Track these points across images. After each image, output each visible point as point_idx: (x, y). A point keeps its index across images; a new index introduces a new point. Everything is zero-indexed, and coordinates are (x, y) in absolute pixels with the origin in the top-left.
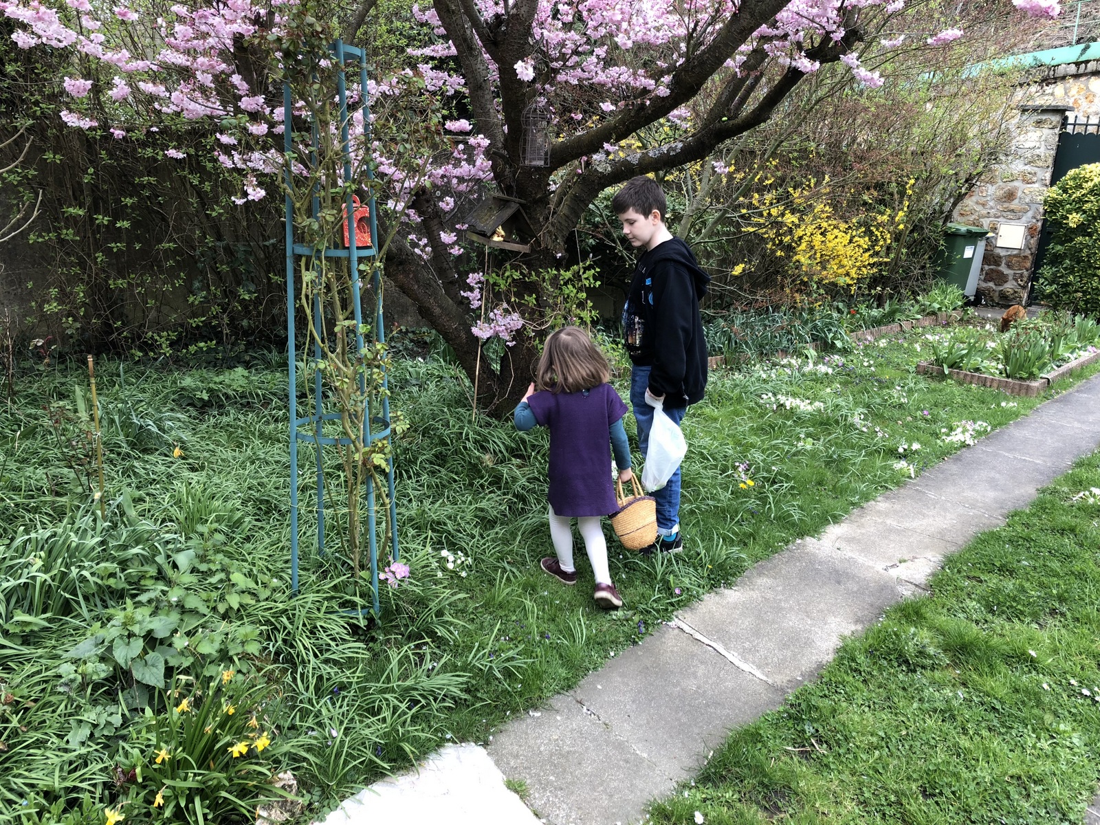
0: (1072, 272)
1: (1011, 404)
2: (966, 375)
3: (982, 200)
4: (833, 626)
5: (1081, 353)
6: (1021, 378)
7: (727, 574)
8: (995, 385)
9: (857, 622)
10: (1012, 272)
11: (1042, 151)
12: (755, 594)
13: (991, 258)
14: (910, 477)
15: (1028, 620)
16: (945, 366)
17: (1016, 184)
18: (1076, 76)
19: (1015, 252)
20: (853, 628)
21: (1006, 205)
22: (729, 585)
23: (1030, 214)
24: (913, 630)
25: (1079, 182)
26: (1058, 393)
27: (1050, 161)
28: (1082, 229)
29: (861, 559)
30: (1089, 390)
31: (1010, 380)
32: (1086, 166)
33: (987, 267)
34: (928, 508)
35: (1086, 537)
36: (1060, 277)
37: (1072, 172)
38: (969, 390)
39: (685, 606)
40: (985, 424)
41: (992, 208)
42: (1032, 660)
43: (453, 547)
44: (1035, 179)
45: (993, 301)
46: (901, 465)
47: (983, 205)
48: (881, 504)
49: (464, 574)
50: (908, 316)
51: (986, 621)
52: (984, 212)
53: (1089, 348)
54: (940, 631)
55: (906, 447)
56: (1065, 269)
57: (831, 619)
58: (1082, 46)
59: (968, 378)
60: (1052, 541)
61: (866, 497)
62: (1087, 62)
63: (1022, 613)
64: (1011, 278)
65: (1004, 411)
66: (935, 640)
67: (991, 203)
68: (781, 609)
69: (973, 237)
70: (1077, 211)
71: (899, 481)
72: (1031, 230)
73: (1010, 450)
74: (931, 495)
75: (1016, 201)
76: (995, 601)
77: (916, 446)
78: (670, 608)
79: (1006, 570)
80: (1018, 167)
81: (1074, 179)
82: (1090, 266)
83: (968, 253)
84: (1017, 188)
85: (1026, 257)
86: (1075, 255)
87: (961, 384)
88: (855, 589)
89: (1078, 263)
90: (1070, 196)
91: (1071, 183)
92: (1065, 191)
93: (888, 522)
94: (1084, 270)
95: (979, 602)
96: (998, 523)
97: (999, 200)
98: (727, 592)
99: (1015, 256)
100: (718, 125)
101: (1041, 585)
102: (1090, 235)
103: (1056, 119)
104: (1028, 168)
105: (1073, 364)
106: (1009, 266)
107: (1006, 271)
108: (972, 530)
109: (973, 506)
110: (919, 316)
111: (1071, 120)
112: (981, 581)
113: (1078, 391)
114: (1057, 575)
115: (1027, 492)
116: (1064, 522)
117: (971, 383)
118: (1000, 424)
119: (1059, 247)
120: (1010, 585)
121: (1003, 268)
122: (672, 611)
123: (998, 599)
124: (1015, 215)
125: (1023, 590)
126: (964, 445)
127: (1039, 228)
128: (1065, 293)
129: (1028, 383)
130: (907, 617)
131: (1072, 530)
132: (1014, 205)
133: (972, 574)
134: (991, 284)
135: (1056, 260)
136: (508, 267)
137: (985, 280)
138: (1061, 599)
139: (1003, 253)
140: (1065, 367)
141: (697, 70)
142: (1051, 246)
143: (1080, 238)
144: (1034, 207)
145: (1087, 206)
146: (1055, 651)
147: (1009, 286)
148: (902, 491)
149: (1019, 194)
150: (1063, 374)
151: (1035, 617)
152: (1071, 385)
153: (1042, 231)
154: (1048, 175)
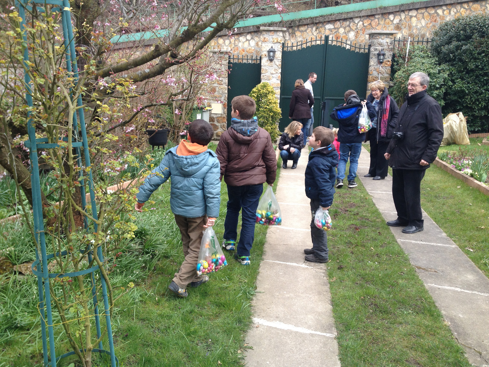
10: (220, 124)
11: (223, 70)
13: (212, 119)
17: (215, 85)
19: (220, 115)
21: (213, 94)
23: (223, 98)
27: (227, 75)
41: (207, 96)
44: (222, 83)
64: (219, 127)
67: (207, 94)
72: (224, 105)
75: (216, 93)
84: (216, 87)
85: (224, 117)
99: (220, 117)
103: (226, 56)
106: (218, 122)
107: (217, 124)
111: (232, 57)
124: (217, 99)
127: (227, 104)
139: (215, 116)
144: (223, 95)
147: (219, 130)
149: (217, 89)
153: (228, 106)
154: (227, 81)
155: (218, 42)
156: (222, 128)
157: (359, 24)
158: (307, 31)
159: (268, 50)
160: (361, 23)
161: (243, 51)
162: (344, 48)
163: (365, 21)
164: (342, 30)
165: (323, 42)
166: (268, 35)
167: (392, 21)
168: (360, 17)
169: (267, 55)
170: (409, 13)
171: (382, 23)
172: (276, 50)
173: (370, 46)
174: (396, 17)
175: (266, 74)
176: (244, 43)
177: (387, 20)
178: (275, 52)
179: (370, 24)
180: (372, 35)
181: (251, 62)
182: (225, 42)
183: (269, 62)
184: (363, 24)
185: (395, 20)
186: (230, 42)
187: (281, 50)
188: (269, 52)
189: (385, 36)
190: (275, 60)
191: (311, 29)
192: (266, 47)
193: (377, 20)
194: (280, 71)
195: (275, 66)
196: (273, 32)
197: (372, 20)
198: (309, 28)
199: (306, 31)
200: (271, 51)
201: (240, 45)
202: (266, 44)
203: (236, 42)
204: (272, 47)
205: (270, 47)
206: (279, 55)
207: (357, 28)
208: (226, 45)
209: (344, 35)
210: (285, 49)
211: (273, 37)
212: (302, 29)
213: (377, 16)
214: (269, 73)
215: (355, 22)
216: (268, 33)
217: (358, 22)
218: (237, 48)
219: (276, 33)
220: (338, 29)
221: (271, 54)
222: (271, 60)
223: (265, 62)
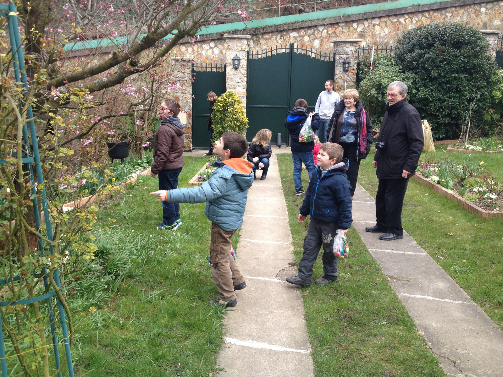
11: (186, 79)
17: (179, 94)
23: (187, 108)
44: (186, 92)
72: (188, 115)
84: (179, 96)
85: (189, 128)
103: (189, 65)
111: (195, 65)
127: (192, 114)
144: (188, 104)
149: (181, 98)
154: (191, 90)
155: (180, 50)
156: (187, 139)
157: (323, 32)
158: (272, 39)
159: (232, 58)
160: (325, 31)
161: (207, 59)
162: (310, 56)
163: (330, 29)
164: (306, 39)
165: (288, 51)
166: (232, 43)
167: (356, 29)
168: (324, 25)
169: (232, 63)
170: (372, 21)
171: (346, 31)
172: (241, 58)
173: (335, 54)
174: (360, 25)
175: (232, 83)
176: (207, 50)
177: (351, 29)
178: (240, 60)
179: (334, 32)
180: (336, 43)
181: (215, 70)
182: (187, 49)
183: (234, 70)
184: (327, 32)
185: (359, 28)
186: (193, 50)
187: (246, 58)
188: (234, 60)
189: (350, 44)
190: (240, 68)
191: (275, 37)
192: (230, 55)
193: (341, 28)
194: (245, 79)
195: (240, 75)
196: (237, 40)
197: (336, 29)
198: (273, 35)
199: (270, 39)
200: (236, 59)
201: (204, 52)
202: (231, 52)
203: (200, 50)
204: (236, 55)
205: (234, 55)
206: (244, 63)
207: (321, 36)
208: (189, 52)
209: (309, 43)
210: (250, 57)
211: (238, 45)
212: (266, 36)
213: (341, 25)
214: (235, 81)
215: (319, 31)
216: (232, 40)
217: (323, 30)
218: (201, 56)
219: (240, 40)
220: (303, 37)
221: (236, 62)
222: (236, 69)
223: (229, 70)
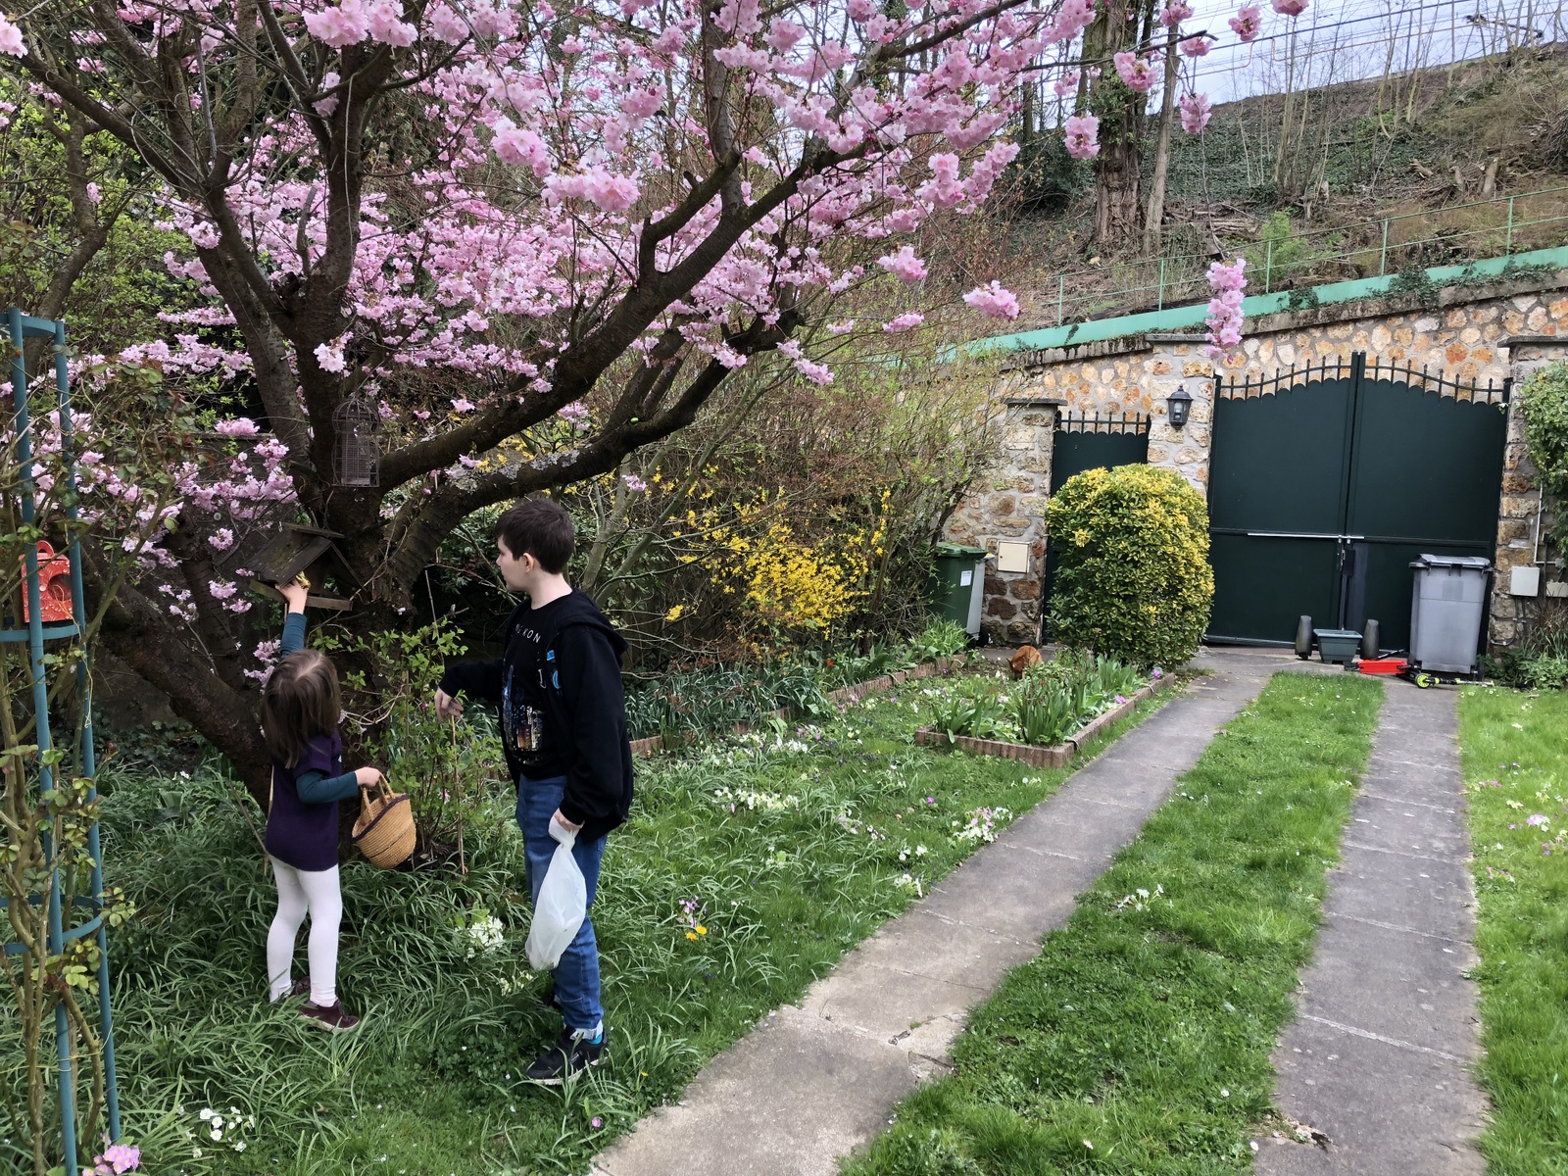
0: (1087, 602)
1: (1035, 780)
2: (977, 743)
3: (975, 513)
4: (825, 1142)
5: (1109, 705)
6: (1043, 744)
7: (672, 1082)
8: (1013, 754)
9: (858, 1132)
10: (1019, 602)
11: (1036, 453)
12: (713, 1109)
13: (992, 585)
14: (917, 897)
15: (1078, 1092)
16: (950, 732)
17: (1013, 493)
18: (1067, 362)
19: (1021, 577)
20: (853, 1141)
21: (1003, 518)
22: (674, 1100)
23: (1032, 529)
24: (934, 1132)
25: (1082, 491)
26: (1087, 760)
27: (1047, 466)
28: (1091, 549)
29: (860, 1030)
30: (1123, 754)
31: (1030, 746)
32: (1087, 472)
33: (989, 597)
34: (944, 940)
35: (1137, 960)
36: (1074, 608)
37: (1072, 480)
38: (982, 763)
39: (609, 1144)
40: (1005, 811)
41: (987, 523)
42: (1089, 1154)
43: (222, 1100)
44: (1032, 487)
45: (1001, 639)
46: (904, 880)
47: (977, 519)
48: (881, 942)
49: (240, 1146)
50: (899, 665)
51: (1028, 1103)
52: (979, 527)
53: (1117, 697)
54: (971, 1129)
55: (908, 852)
56: (1079, 598)
57: (824, 1133)
58: (1069, 327)
59: (980, 747)
60: (1098, 970)
61: (861, 933)
62: (1077, 346)
63: (1071, 1082)
64: (1019, 609)
65: (1026, 790)
66: (965, 1144)
67: (986, 517)
68: (753, 1126)
69: (969, 559)
70: (1084, 525)
71: (903, 903)
72: (1035, 549)
73: (1039, 844)
74: (946, 920)
75: (1014, 514)
76: (1037, 1072)
77: (921, 850)
78: (585, 1152)
79: (1048, 1022)
80: (1012, 472)
81: (1075, 487)
82: (1106, 594)
83: (965, 579)
84: (1014, 499)
85: (1033, 583)
86: (1086, 578)
87: (972, 755)
88: (853, 1079)
89: (1092, 591)
90: (1074, 508)
91: (1072, 493)
92: (1067, 502)
93: (893, 967)
94: (1099, 598)
95: (1016, 1074)
96: (1032, 952)
97: (994, 512)
98: (672, 1111)
99: (1022, 581)
100: (626, 428)
101: (1092, 1038)
102: (1101, 555)
103: (1048, 414)
104: (1023, 474)
105: (1101, 719)
106: (1016, 595)
107: (1013, 601)
108: (1002, 966)
109: (1000, 932)
110: (913, 665)
111: (1065, 417)
112: (1017, 1043)
113: (1110, 756)
114: (1108, 1020)
115: (1064, 902)
116: (1110, 943)
117: (984, 753)
118: (1024, 809)
119: (1069, 571)
120: (1053, 1043)
121: (1009, 597)
122: (589, 1157)
123: (1040, 1066)
124: (1015, 531)
125: (1069, 1048)
126: (982, 843)
127: (1044, 547)
128: (1083, 626)
129: (1051, 749)
130: (925, 1113)
131: (1121, 951)
132: (1013, 518)
133: (1006, 1034)
134: (997, 618)
135: (1067, 587)
136: (319, 632)
137: (990, 613)
138: (1117, 1055)
139: (1006, 578)
140: (1093, 724)
141: (587, 359)
142: (1059, 569)
143: (1090, 560)
144: (1035, 520)
145: (1094, 521)
146: (1116, 1135)
147: (1018, 620)
148: (907, 918)
149: (1017, 505)
150: (1090, 735)
151: (1087, 1085)
152: (1101, 748)
153: (1047, 551)
154: (1047, 481)
156: (1025, 612)
159: (1169, 396)
162: (1419, 390)
163: (1555, 305)
165: (1346, 374)
166: (1169, 356)
169: (1165, 411)
172: (1193, 396)
173: (1512, 381)
175: (1162, 464)
178: (1190, 401)
180: (1516, 348)
183: (1171, 429)
187: (1210, 394)
188: (1172, 401)
189: (1561, 351)
190: (1189, 425)
192: (1168, 387)
194: (1205, 455)
195: (1189, 442)
196: (1184, 346)
199: (1349, 337)
200: (1176, 400)
202: (1165, 381)
203: (1134, 374)
204: (1181, 389)
205: (1175, 389)
206: (1202, 410)
208: (1105, 381)
209: (1481, 347)
210: (1226, 394)
211: (1186, 359)
212: (1336, 332)
214: (1170, 461)
215: (1517, 311)
216: (1169, 349)
217: (1531, 310)
218: (1137, 390)
219: (1192, 348)
220: (1459, 330)
221: (1178, 407)
222: (1178, 424)
223: (1159, 430)
